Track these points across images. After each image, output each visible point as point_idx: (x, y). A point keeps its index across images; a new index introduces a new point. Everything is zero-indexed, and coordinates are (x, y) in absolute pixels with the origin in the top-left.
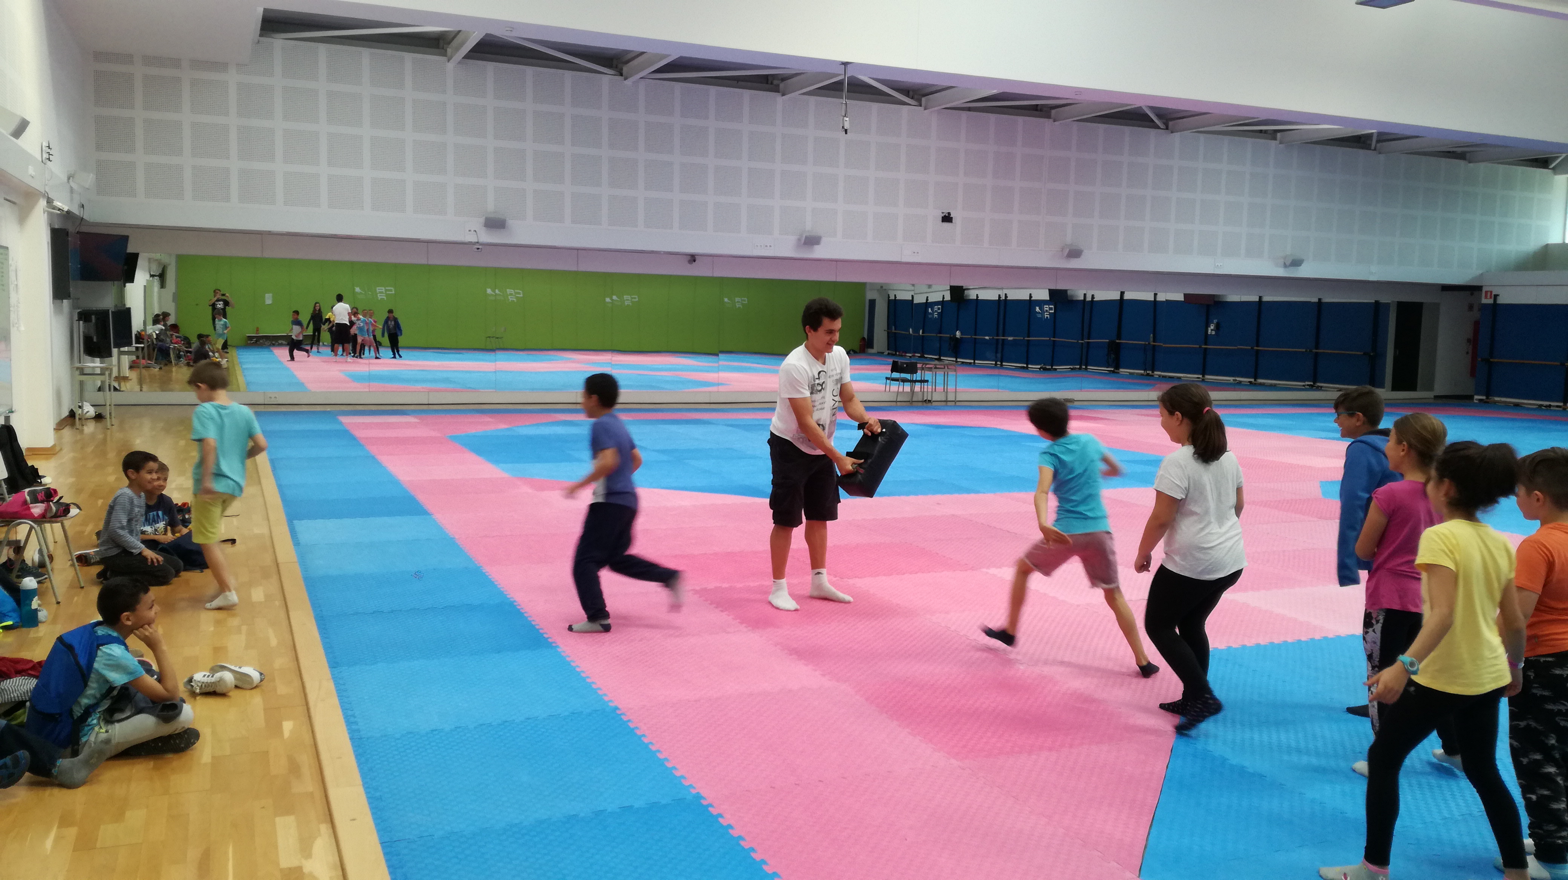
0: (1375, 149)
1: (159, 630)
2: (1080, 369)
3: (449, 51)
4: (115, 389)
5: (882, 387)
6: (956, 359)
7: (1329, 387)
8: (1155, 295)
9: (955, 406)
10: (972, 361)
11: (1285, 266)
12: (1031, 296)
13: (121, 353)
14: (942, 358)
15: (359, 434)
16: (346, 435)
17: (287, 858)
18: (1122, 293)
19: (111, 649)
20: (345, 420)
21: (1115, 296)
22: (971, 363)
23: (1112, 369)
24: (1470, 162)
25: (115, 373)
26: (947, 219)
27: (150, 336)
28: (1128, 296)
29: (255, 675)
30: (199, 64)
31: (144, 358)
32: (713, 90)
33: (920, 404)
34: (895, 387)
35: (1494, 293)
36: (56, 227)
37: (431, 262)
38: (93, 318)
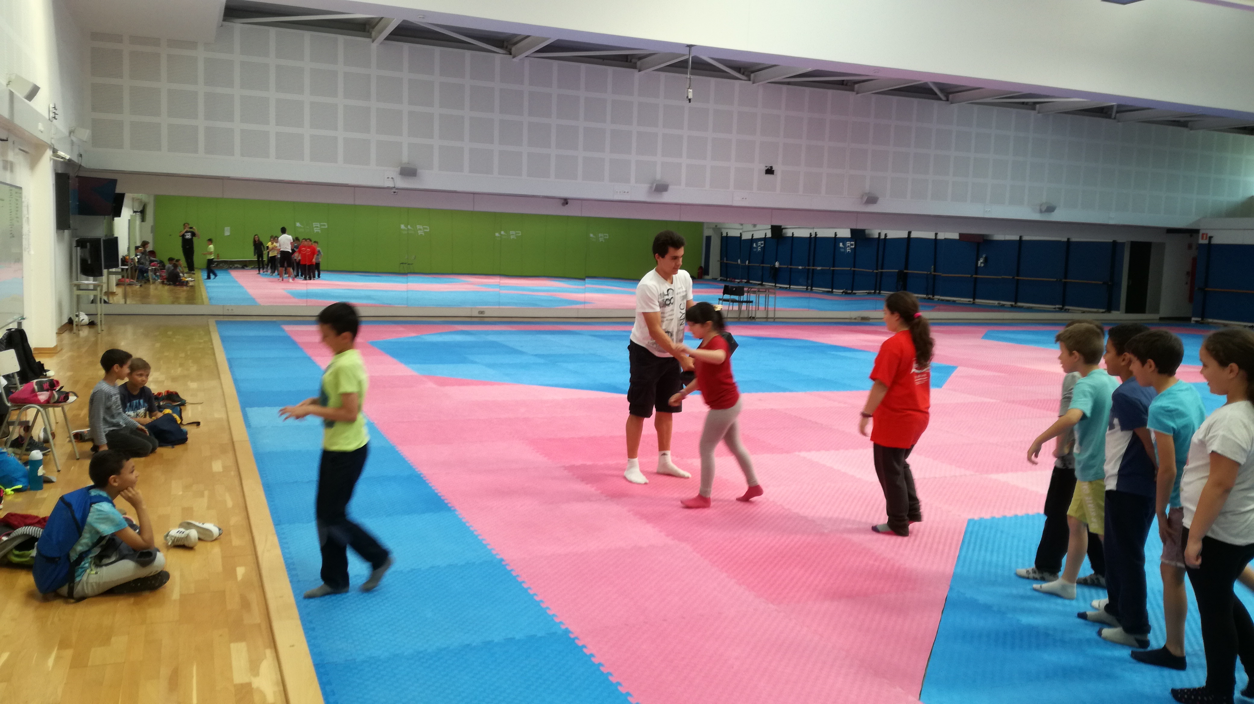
0: (1115, 118)
1: (139, 491)
2: (875, 293)
3: (373, 34)
4: (105, 302)
6: (775, 285)
7: (1074, 310)
8: (936, 234)
9: (774, 322)
10: (788, 286)
11: (1041, 212)
12: (835, 234)
13: (110, 273)
14: (764, 283)
15: (298, 339)
16: (288, 340)
17: (240, 676)
18: (910, 233)
19: (101, 506)
20: (288, 328)
21: (903, 234)
22: (787, 288)
24: (1191, 130)
25: (105, 289)
26: (770, 171)
27: (133, 260)
28: (914, 235)
29: (215, 530)
30: (173, 43)
31: (128, 278)
32: (584, 66)
33: (746, 320)
34: (726, 306)
35: (1209, 235)
36: (60, 172)
37: (358, 202)
38: (88, 245)
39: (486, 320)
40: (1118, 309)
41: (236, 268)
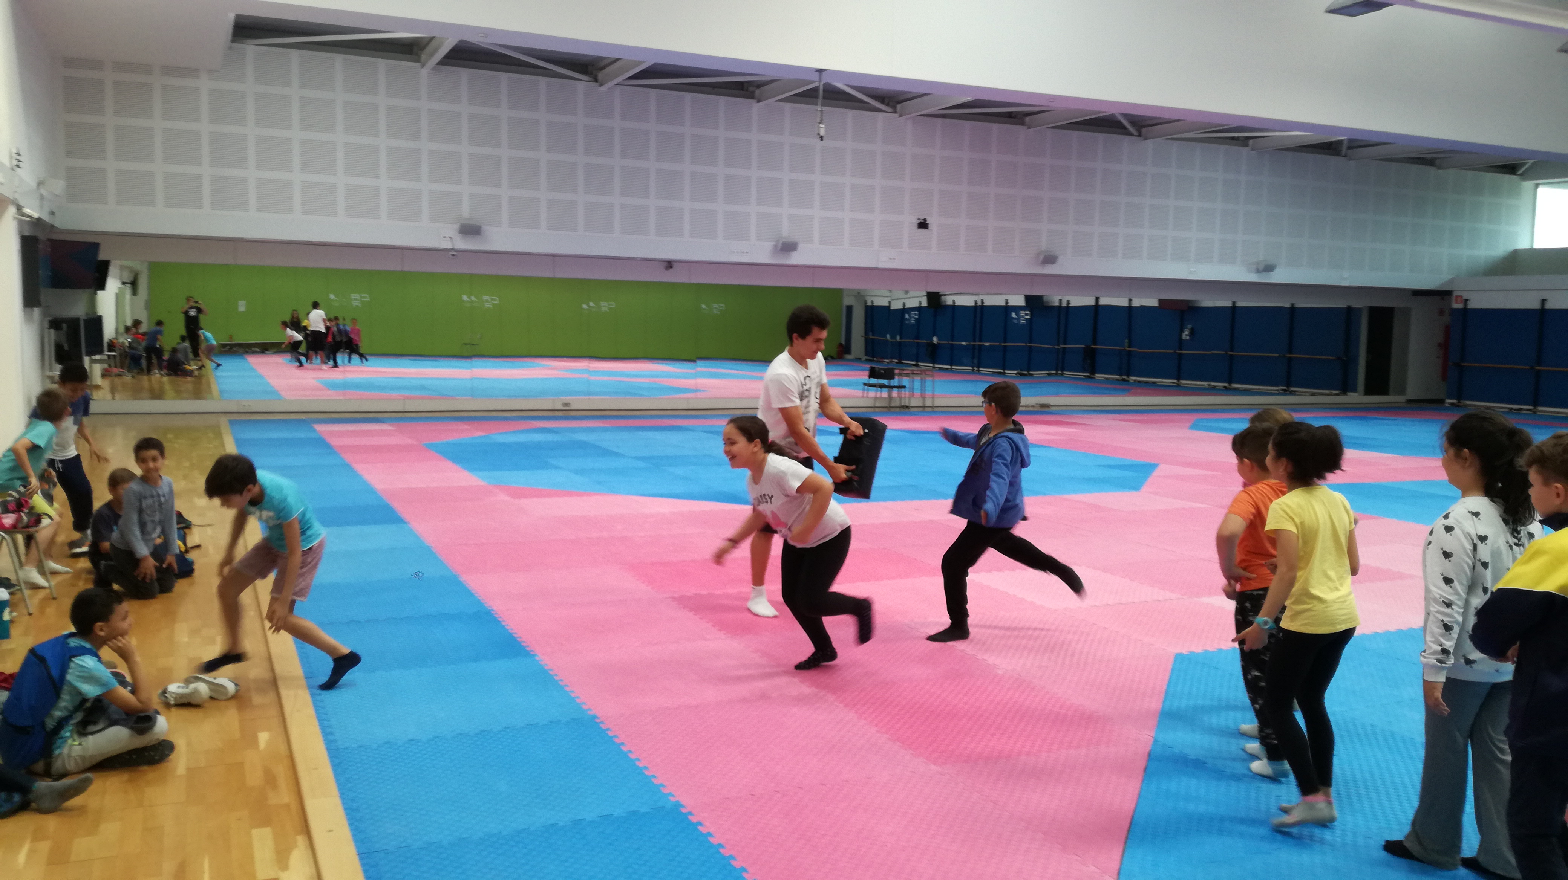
0: (1345, 156)
1: (132, 641)
2: (1056, 374)
3: (423, 57)
5: (860, 393)
6: (934, 365)
7: (1300, 392)
8: (1130, 300)
9: (933, 411)
10: (949, 367)
11: (1258, 271)
12: (1007, 302)
14: (919, 363)
15: (334, 442)
16: (321, 443)
17: (264, 870)
18: (1097, 299)
19: (83, 661)
20: (320, 428)
21: (1089, 301)
22: (948, 369)
23: (1088, 374)
24: (1439, 168)
26: (923, 225)
27: (122, 344)
28: (1103, 301)
29: (230, 686)
30: (170, 70)
31: (116, 367)
32: (689, 96)
33: (898, 410)
34: (872, 393)
35: (1465, 297)
36: (26, 233)
37: (406, 269)
38: (64, 326)
39: (573, 414)
40: (1354, 390)
41: (254, 353)
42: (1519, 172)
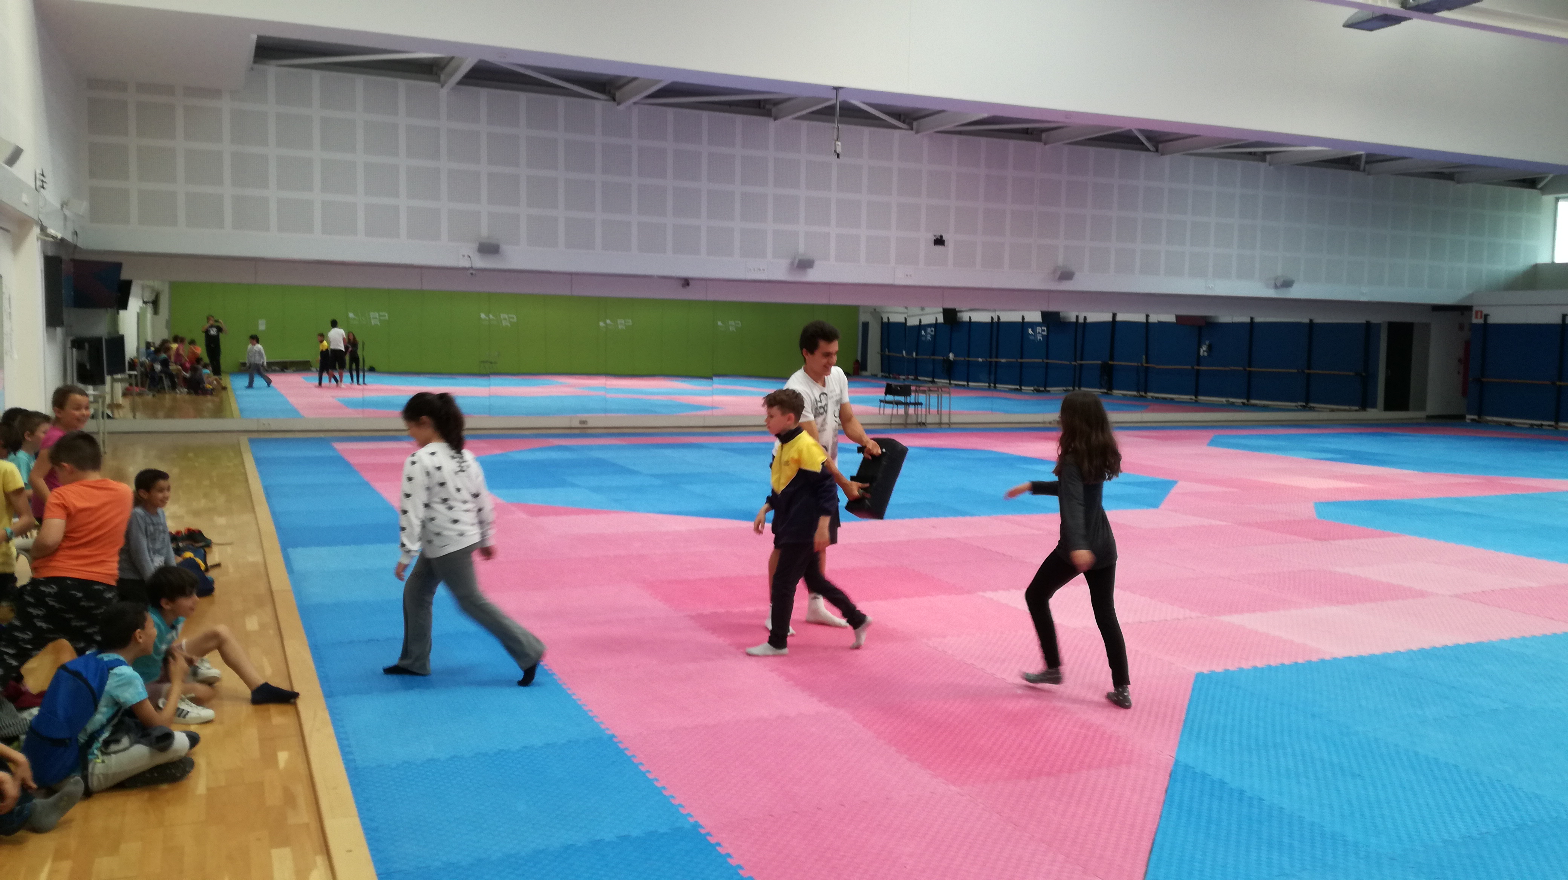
0: (1364, 170)
3: (443, 77)
4: (109, 417)
5: (875, 410)
6: (950, 381)
7: (1320, 408)
8: (1147, 316)
9: (941, 428)
10: (966, 383)
11: (1276, 287)
12: (1023, 318)
13: (114, 380)
14: (936, 380)
15: (353, 460)
16: (340, 461)
18: (1114, 315)
20: (339, 446)
21: (1107, 317)
22: (964, 386)
24: (1458, 182)
25: (108, 400)
26: (939, 241)
27: (143, 363)
28: (1120, 317)
30: (191, 91)
31: (137, 385)
32: (705, 115)
33: (914, 427)
34: (889, 410)
35: (1485, 312)
36: (50, 254)
37: (426, 287)
38: (87, 346)
39: (589, 431)
40: (1374, 406)
42: (1539, 186)
